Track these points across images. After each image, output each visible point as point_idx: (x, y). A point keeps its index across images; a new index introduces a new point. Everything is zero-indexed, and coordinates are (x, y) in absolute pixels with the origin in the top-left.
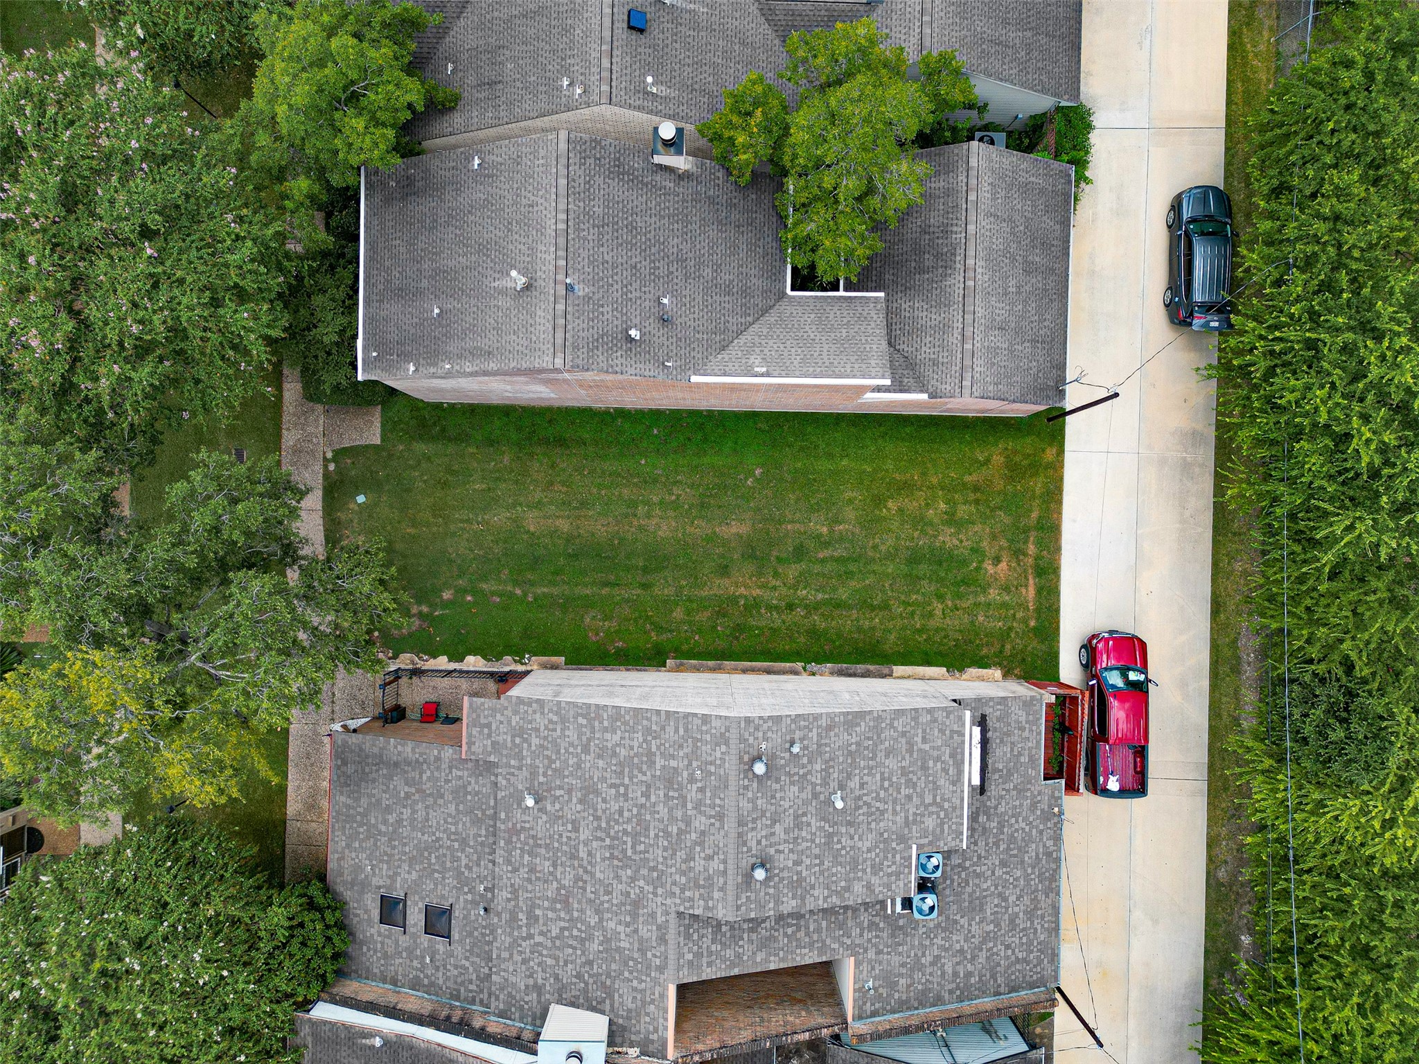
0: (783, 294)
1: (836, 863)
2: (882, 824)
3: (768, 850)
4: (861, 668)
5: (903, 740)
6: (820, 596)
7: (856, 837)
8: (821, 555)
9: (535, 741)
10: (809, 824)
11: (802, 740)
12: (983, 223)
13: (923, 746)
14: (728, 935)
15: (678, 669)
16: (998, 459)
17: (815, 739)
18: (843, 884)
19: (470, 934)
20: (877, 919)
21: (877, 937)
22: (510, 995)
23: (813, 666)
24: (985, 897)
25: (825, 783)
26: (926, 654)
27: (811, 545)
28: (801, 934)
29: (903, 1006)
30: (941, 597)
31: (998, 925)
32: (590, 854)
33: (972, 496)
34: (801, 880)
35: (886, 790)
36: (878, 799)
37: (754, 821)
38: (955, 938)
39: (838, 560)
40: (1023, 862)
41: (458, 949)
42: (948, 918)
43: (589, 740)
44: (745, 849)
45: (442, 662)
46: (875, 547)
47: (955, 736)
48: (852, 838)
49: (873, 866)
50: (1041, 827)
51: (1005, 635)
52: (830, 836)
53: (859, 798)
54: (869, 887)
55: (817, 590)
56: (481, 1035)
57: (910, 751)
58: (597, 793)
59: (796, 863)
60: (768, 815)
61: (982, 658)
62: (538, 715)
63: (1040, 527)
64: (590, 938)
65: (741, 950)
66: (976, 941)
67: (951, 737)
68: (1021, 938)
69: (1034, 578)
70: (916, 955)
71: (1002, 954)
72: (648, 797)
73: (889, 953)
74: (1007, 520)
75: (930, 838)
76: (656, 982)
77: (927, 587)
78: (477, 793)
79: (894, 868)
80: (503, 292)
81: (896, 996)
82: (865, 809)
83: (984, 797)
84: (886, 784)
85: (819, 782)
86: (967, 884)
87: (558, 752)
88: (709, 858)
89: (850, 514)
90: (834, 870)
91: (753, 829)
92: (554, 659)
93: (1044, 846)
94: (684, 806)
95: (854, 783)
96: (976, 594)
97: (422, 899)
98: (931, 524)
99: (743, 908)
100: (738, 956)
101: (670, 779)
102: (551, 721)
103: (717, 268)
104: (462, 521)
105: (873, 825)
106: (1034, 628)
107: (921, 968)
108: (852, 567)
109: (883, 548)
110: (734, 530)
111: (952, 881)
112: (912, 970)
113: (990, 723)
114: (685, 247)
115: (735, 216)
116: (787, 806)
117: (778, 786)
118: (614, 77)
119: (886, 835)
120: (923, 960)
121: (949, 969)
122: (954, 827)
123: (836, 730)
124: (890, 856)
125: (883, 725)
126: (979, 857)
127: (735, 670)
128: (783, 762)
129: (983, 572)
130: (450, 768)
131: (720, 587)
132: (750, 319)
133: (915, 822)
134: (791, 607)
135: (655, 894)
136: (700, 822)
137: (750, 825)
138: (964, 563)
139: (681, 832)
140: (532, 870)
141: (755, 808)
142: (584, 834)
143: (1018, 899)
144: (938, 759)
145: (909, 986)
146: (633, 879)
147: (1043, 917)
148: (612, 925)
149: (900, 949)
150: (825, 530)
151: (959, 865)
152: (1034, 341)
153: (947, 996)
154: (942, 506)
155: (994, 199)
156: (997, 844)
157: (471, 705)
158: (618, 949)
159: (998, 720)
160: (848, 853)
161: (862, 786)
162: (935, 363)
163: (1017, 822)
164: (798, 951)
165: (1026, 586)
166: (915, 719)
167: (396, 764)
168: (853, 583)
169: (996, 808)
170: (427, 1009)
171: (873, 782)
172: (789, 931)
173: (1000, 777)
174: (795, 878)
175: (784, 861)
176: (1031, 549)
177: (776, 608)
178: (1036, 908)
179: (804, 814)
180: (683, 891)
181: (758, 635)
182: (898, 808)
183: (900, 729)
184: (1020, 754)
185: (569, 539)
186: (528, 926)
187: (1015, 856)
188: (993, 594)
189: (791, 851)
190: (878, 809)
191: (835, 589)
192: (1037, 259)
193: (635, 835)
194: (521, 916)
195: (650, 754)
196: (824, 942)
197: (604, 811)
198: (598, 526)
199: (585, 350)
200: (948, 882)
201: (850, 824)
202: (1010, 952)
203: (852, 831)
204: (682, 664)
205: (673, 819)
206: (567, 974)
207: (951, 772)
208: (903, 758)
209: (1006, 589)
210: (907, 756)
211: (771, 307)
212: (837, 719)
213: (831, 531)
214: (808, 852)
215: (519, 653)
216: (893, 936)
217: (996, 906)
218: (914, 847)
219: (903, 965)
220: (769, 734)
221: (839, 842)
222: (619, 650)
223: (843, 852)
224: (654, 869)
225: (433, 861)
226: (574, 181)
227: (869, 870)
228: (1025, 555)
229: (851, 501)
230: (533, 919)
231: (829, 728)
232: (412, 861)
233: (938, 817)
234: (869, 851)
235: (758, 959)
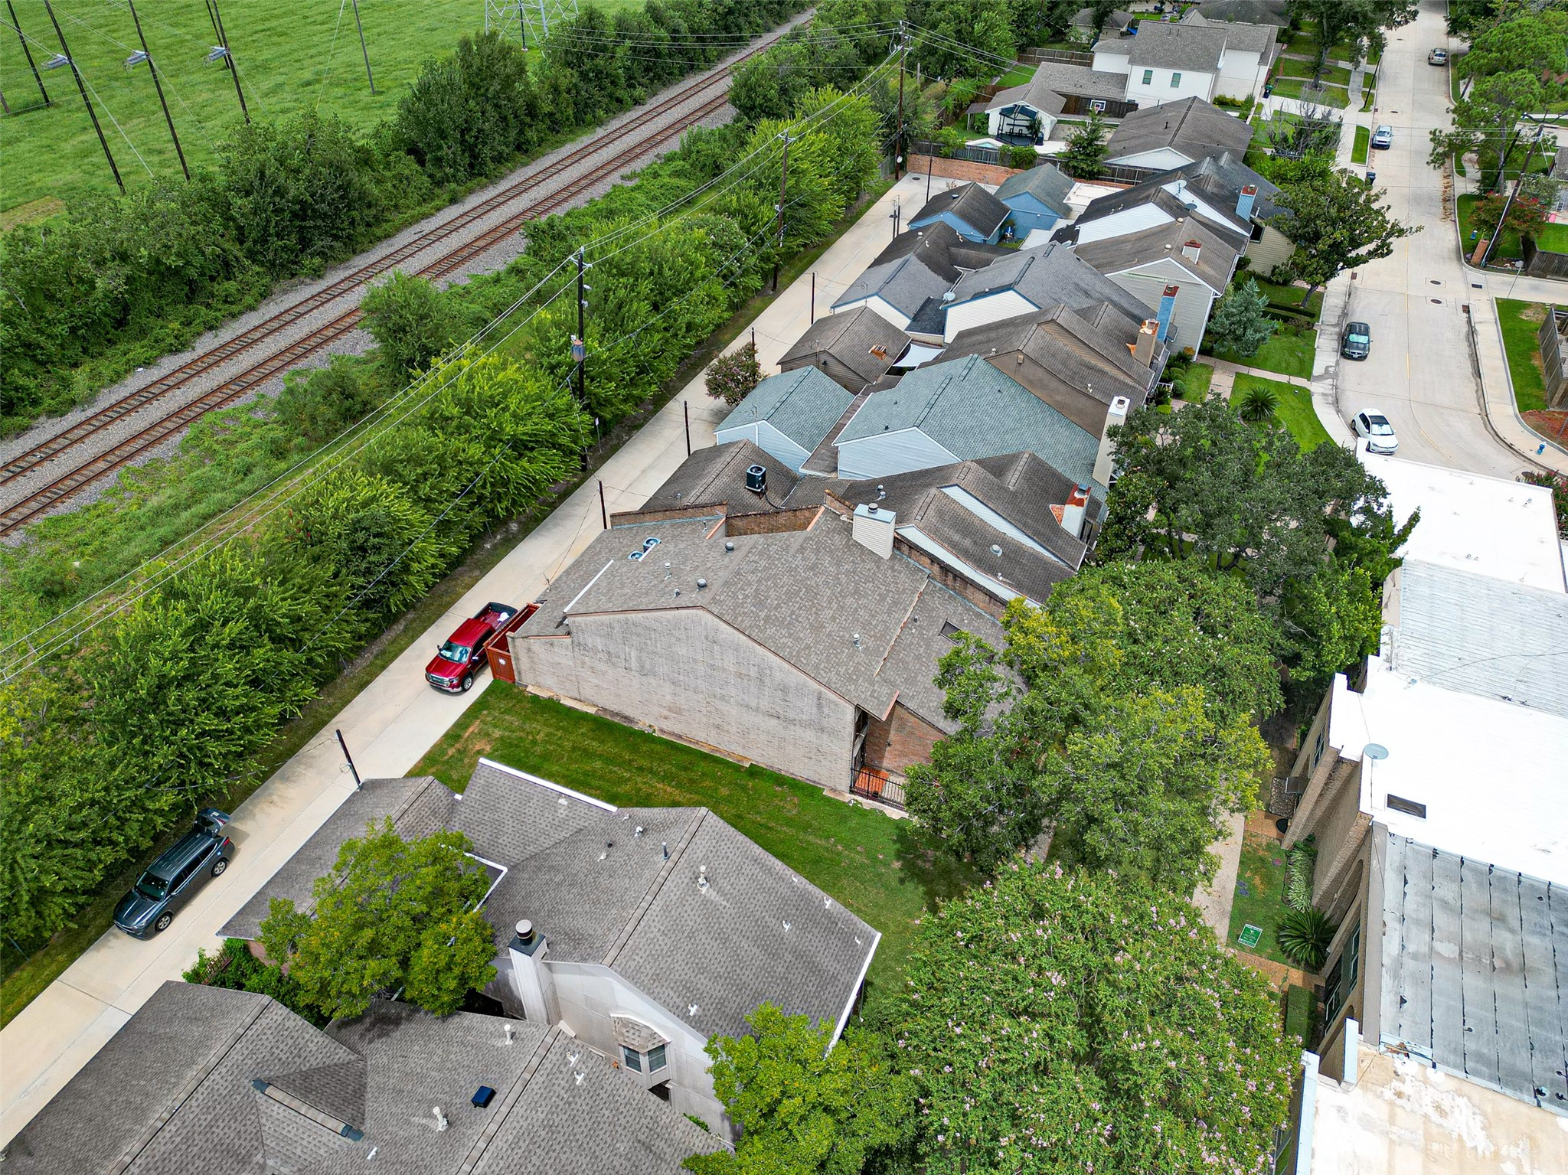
4: (616, 720)
6: (615, 769)
9: (842, 670)
19: (931, 617)
23: (648, 730)
26: (566, 714)
30: (534, 742)
32: (830, 603)
41: (942, 615)
43: (803, 651)
51: (508, 711)
56: (934, 559)
58: (810, 624)
61: (533, 702)
62: (832, 678)
64: (848, 572)
68: (610, 546)
69: (463, 736)
71: (625, 540)
72: (778, 605)
76: (817, 538)
78: (899, 673)
80: (720, 891)
87: (828, 655)
88: (756, 562)
92: (831, 795)
93: (567, 579)
96: (509, 738)
100: (765, 540)
101: (760, 605)
102: (825, 671)
106: (487, 710)
127: (703, 746)
132: (547, 852)
134: (640, 770)
135: (797, 566)
139: (766, 581)
142: (829, 612)
148: (831, 570)
158: (833, 559)
162: (434, 813)
165: (472, 733)
170: (970, 590)
177: (651, 773)
181: (674, 761)
186: (887, 595)
188: (497, 734)
192: (303, 868)
193: (795, 593)
195: (766, 622)
197: (811, 615)
204: (739, 762)
206: (870, 566)
209: (487, 734)
211: (526, 860)
215: (857, 809)
222: (780, 786)
224: (791, 575)
228: (458, 750)
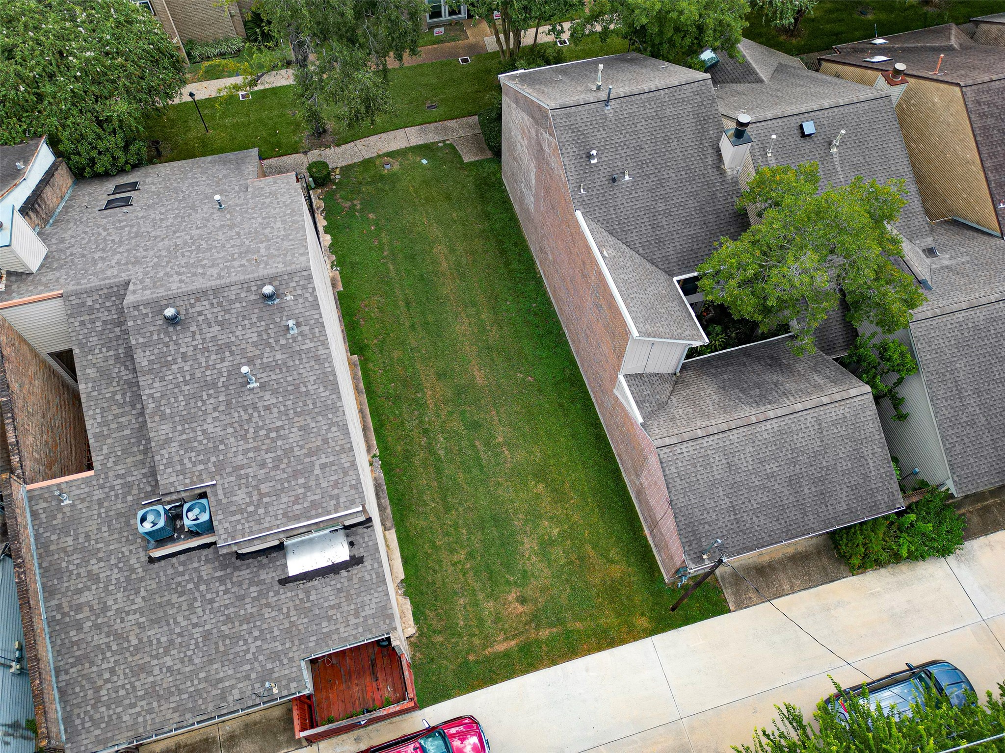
0: (672, 276)
1: (189, 398)
2: (232, 440)
3: (194, 324)
4: (386, 501)
5: (319, 443)
6: (442, 453)
7: (216, 414)
8: (477, 443)
9: (268, 200)
10: (223, 360)
11: (301, 334)
12: (808, 417)
13: (317, 467)
14: (111, 335)
15: (352, 365)
17: (304, 347)
18: (168, 411)
20: (135, 492)
21: (117, 496)
23: (378, 463)
24: (168, 625)
25: (264, 367)
26: (414, 557)
27: (483, 432)
28: (116, 410)
29: (43, 546)
30: (471, 556)
31: (137, 649)
32: (179, 237)
33: (573, 557)
34: (168, 365)
35: (267, 436)
36: (258, 428)
37: (220, 304)
38: (120, 595)
39: (478, 459)
40: (211, 662)
41: (95, 214)
42: (141, 580)
43: (274, 217)
44: (192, 301)
45: (322, 223)
46: (498, 484)
47: (333, 502)
48: (215, 409)
49: (188, 441)
50: (253, 676)
51: (450, 630)
52: (214, 385)
53: (255, 408)
54: (168, 441)
55: (446, 448)
57: (310, 453)
58: (231, 229)
59: (184, 356)
60: (227, 317)
61: (423, 613)
63: (568, 634)
64: (106, 252)
65: (97, 351)
66: (118, 626)
67: (332, 497)
68: (123, 686)
69: (517, 645)
70: (99, 550)
71: (104, 666)
72: (232, 247)
73: (99, 514)
74: (564, 600)
75: (225, 501)
76: (66, 285)
77: (477, 539)
79: (189, 465)
81: (54, 537)
82: (245, 417)
83: (277, 587)
84: (273, 435)
85: (265, 360)
86: (181, 594)
87: (261, 209)
89: (521, 456)
90: (181, 398)
91: (212, 304)
92: (340, 284)
93: (232, 687)
94: (227, 262)
95: (269, 399)
96: (483, 590)
97: (137, 195)
98: (536, 526)
99: (136, 313)
100: (91, 350)
101: (249, 252)
103: (668, 213)
104: (427, 213)
105: (230, 430)
106: (466, 662)
107: (85, 561)
108: (475, 471)
109: (500, 491)
110: (477, 374)
111: (182, 574)
112: (83, 549)
113: (355, 570)
114: (671, 183)
115: (711, 218)
116: (237, 333)
117: (254, 320)
118: (763, 123)
119: (222, 447)
120: (93, 561)
121: (86, 597)
122: (239, 527)
123: (316, 367)
124: (201, 457)
125: (330, 416)
126: (212, 601)
127: (360, 404)
128: (278, 320)
129: (507, 588)
131: (427, 375)
132: (641, 251)
133: (239, 477)
134: (425, 432)
135: (146, 268)
136: (214, 271)
137: (215, 301)
138: (509, 567)
139: (204, 265)
140: (163, 220)
141: (232, 302)
142: (195, 232)
143: (169, 669)
144: (307, 488)
145: (64, 550)
146: (159, 257)
147: (150, 711)
148: (118, 257)
149: (105, 529)
150: (501, 440)
151: (200, 577)
152: (733, 509)
153: (54, 602)
154: (556, 532)
155: (835, 423)
156: (229, 619)
158: (96, 264)
159: (361, 579)
160: (199, 408)
161: (268, 408)
162: (673, 419)
163: (256, 639)
164: (98, 411)
165: (506, 639)
166: (343, 450)
168: (461, 475)
169: (268, 605)
171: (273, 420)
172: (118, 397)
173: (301, 600)
174: (170, 358)
175: (185, 342)
176: (544, 633)
177: (421, 422)
178: (159, 697)
179: (232, 353)
180: (151, 277)
181: (395, 414)
182: (251, 455)
183: (330, 435)
184: (329, 619)
185: (435, 273)
186: (116, 228)
187: (217, 648)
188: (489, 606)
189: (195, 348)
190: (247, 431)
191: (452, 461)
192: (806, 491)
194: (124, 223)
195: (268, 241)
196: (109, 436)
197: (216, 235)
198: (448, 288)
199: (568, 123)
200: (181, 569)
201: (228, 404)
202: (107, 676)
203: (222, 408)
204: (356, 365)
205: (215, 260)
206: (74, 250)
207: (296, 507)
208: (302, 447)
209: (497, 620)
210: (305, 451)
211: (657, 266)
212: (327, 365)
213: (500, 445)
214: (196, 366)
215: (340, 262)
216: (119, 515)
217: (158, 640)
218: (214, 482)
219: (88, 537)
220: (301, 300)
221: (209, 396)
222: (357, 323)
223: (200, 404)
225: (167, 194)
226: (680, 90)
227: (184, 437)
228: (537, 628)
229: (530, 453)
230: (121, 228)
231: (317, 359)
232: (166, 187)
233: (248, 505)
234: (204, 432)
235: (88, 371)
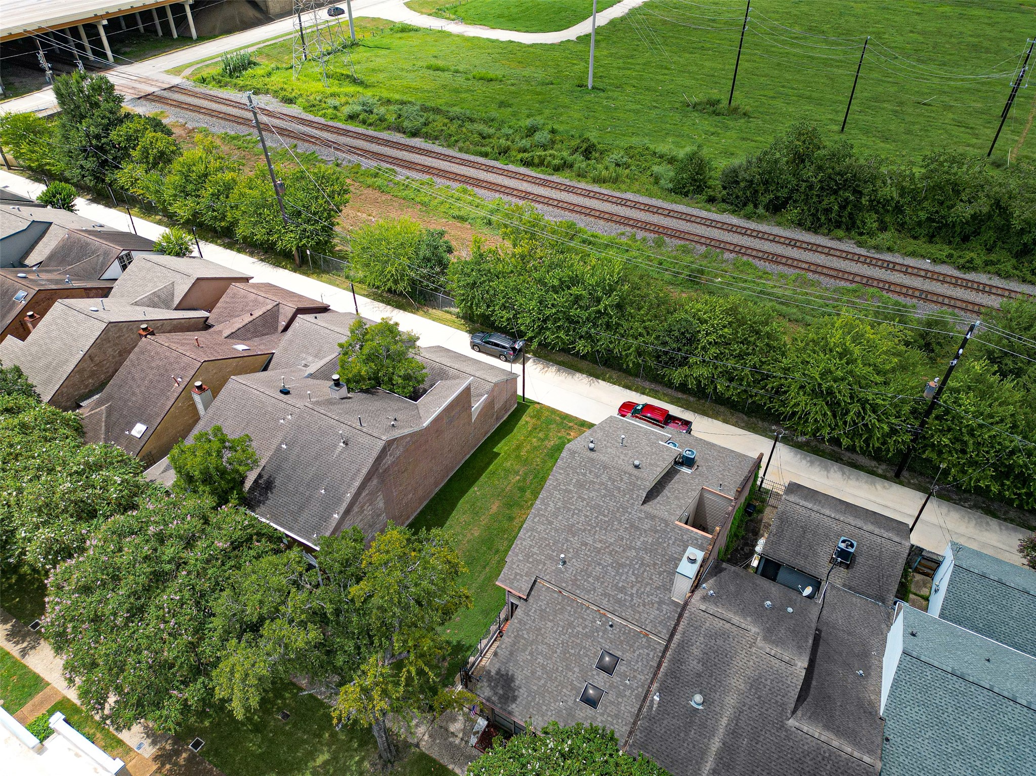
0: (414, 404)
16: (528, 419)
19: (621, 642)
21: (699, 479)
22: (660, 623)
27: (521, 485)
31: (719, 459)
32: (600, 541)
33: (537, 431)
37: (613, 460)
38: (716, 468)
41: (627, 656)
42: (705, 466)
43: (547, 519)
46: (537, 465)
58: (573, 525)
60: (614, 457)
62: (524, 543)
63: (564, 419)
64: (642, 559)
66: (722, 465)
72: (584, 499)
74: (554, 426)
76: (673, 530)
78: (548, 604)
87: (546, 539)
88: (621, 480)
89: (517, 467)
91: (617, 461)
94: (594, 483)
95: (620, 441)
97: (591, 670)
101: (580, 485)
102: (529, 537)
103: (390, 407)
110: (495, 508)
114: (375, 408)
115: (376, 398)
116: (615, 453)
117: (604, 451)
130: (528, 615)
135: (630, 513)
136: (604, 478)
139: (605, 489)
140: (597, 579)
141: (608, 457)
142: (590, 541)
143: (711, 452)
146: (620, 523)
148: (639, 543)
149: (710, 478)
150: (518, 478)
154: (535, 440)
157: (502, 581)
158: (652, 545)
167: (511, 654)
176: (571, 424)
178: (719, 451)
180: (633, 498)
186: (626, 594)
193: (601, 513)
194: (619, 597)
195: (567, 491)
197: (583, 525)
199: (387, 433)
205: (598, 491)
206: (657, 581)
213: (520, 476)
216: (702, 477)
217: (709, 456)
219: (718, 481)
224: (618, 509)
225: (573, 651)
229: (512, 465)
230: (622, 590)
232: (568, 668)
235: (684, 502)
